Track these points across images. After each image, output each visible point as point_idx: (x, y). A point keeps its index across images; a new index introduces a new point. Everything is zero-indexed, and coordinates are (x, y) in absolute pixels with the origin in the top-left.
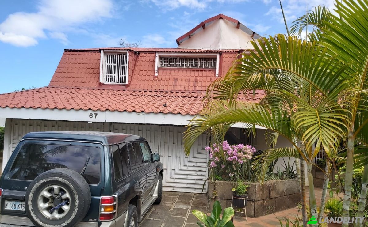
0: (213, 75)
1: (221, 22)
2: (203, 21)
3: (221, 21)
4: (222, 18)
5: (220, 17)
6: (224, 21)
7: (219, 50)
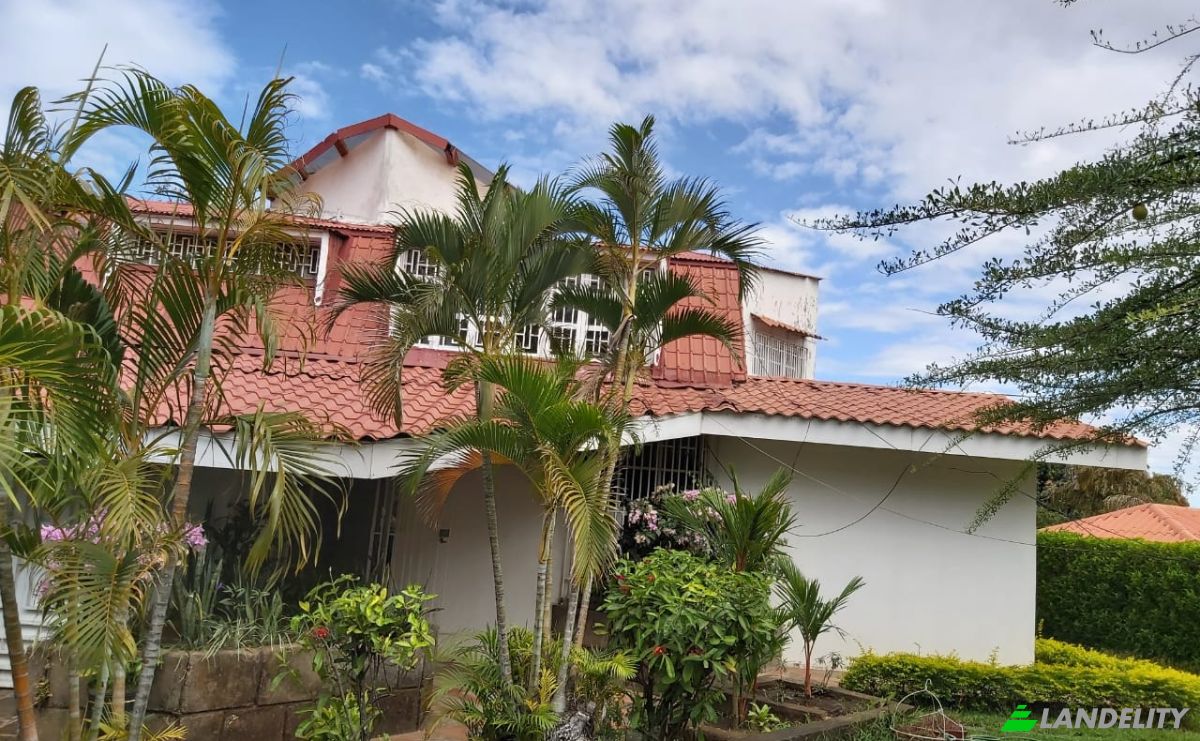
0: (304, 300)
1: (392, 141)
2: (336, 132)
3: (391, 139)
4: (396, 129)
5: (388, 124)
6: (401, 136)
7: (378, 225)
